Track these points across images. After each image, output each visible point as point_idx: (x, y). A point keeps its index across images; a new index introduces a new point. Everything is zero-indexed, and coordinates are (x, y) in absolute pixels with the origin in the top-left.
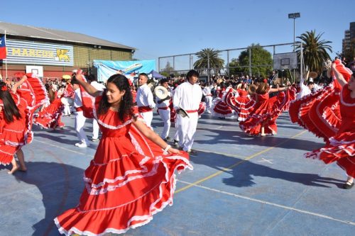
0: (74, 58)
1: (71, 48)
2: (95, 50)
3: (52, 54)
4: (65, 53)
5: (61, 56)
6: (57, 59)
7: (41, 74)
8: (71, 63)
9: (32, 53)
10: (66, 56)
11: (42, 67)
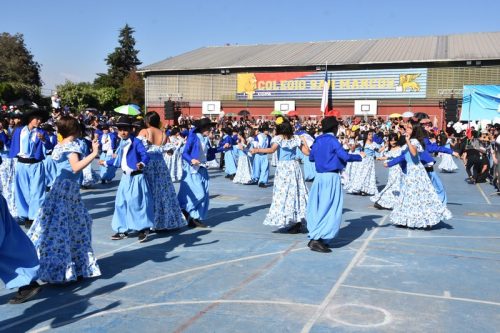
0: (428, 85)
1: (424, 71)
2: (470, 70)
3: (391, 83)
4: (413, 80)
5: (406, 85)
6: (399, 89)
7: (373, 111)
8: (422, 94)
9: (364, 84)
10: (414, 84)
11: (375, 102)
